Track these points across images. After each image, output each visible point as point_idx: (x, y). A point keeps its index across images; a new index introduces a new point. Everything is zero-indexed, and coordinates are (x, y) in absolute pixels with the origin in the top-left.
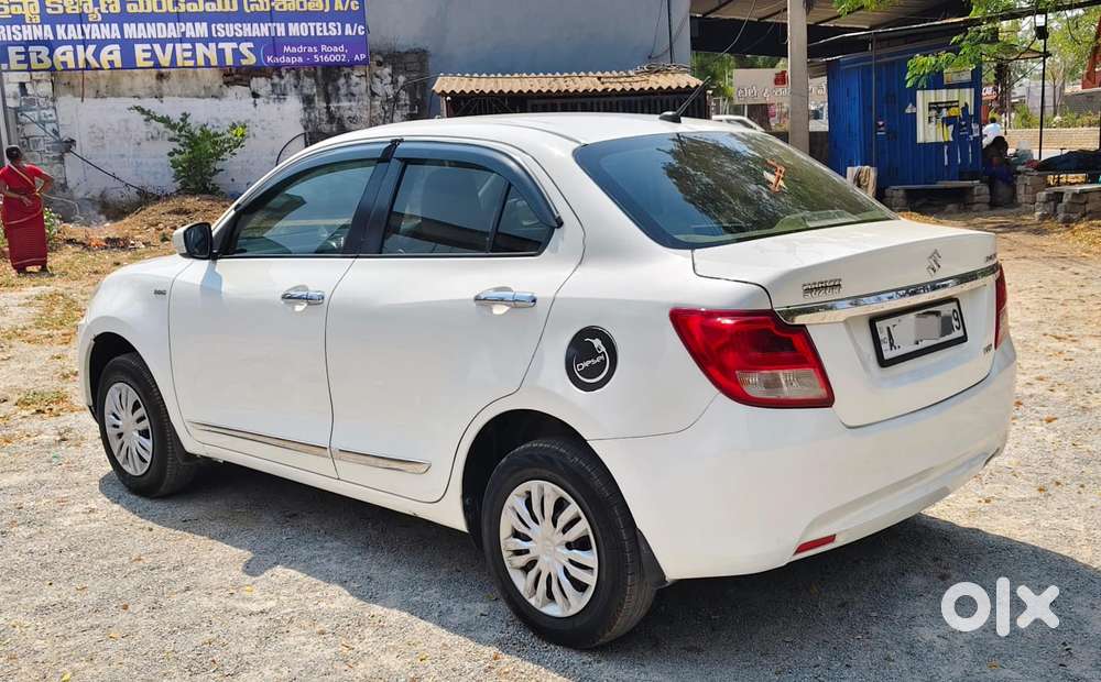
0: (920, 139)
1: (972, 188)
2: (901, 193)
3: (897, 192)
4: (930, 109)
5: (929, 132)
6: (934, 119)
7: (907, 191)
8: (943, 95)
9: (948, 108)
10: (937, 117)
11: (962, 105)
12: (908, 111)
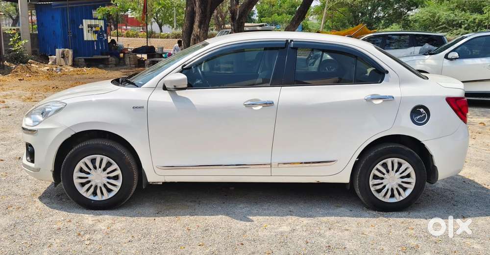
0: (85, 39)
1: (108, 59)
2: (83, 60)
3: (81, 59)
4: (88, 27)
5: (88, 36)
6: (90, 31)
7: (85, 59)
8: (93, 22)
9: (95, 27)
10: (91, 30)
11: (100, 26)
12: (80, 27)
